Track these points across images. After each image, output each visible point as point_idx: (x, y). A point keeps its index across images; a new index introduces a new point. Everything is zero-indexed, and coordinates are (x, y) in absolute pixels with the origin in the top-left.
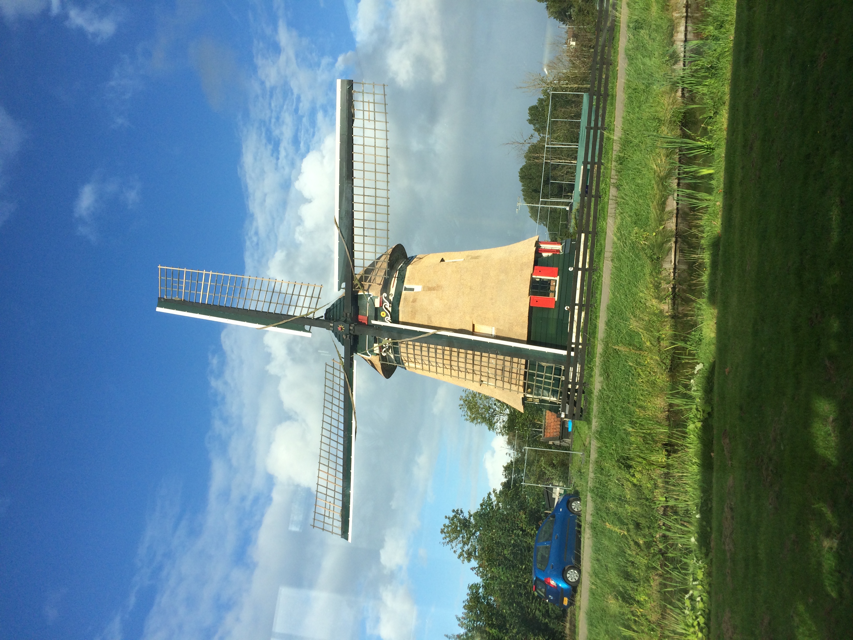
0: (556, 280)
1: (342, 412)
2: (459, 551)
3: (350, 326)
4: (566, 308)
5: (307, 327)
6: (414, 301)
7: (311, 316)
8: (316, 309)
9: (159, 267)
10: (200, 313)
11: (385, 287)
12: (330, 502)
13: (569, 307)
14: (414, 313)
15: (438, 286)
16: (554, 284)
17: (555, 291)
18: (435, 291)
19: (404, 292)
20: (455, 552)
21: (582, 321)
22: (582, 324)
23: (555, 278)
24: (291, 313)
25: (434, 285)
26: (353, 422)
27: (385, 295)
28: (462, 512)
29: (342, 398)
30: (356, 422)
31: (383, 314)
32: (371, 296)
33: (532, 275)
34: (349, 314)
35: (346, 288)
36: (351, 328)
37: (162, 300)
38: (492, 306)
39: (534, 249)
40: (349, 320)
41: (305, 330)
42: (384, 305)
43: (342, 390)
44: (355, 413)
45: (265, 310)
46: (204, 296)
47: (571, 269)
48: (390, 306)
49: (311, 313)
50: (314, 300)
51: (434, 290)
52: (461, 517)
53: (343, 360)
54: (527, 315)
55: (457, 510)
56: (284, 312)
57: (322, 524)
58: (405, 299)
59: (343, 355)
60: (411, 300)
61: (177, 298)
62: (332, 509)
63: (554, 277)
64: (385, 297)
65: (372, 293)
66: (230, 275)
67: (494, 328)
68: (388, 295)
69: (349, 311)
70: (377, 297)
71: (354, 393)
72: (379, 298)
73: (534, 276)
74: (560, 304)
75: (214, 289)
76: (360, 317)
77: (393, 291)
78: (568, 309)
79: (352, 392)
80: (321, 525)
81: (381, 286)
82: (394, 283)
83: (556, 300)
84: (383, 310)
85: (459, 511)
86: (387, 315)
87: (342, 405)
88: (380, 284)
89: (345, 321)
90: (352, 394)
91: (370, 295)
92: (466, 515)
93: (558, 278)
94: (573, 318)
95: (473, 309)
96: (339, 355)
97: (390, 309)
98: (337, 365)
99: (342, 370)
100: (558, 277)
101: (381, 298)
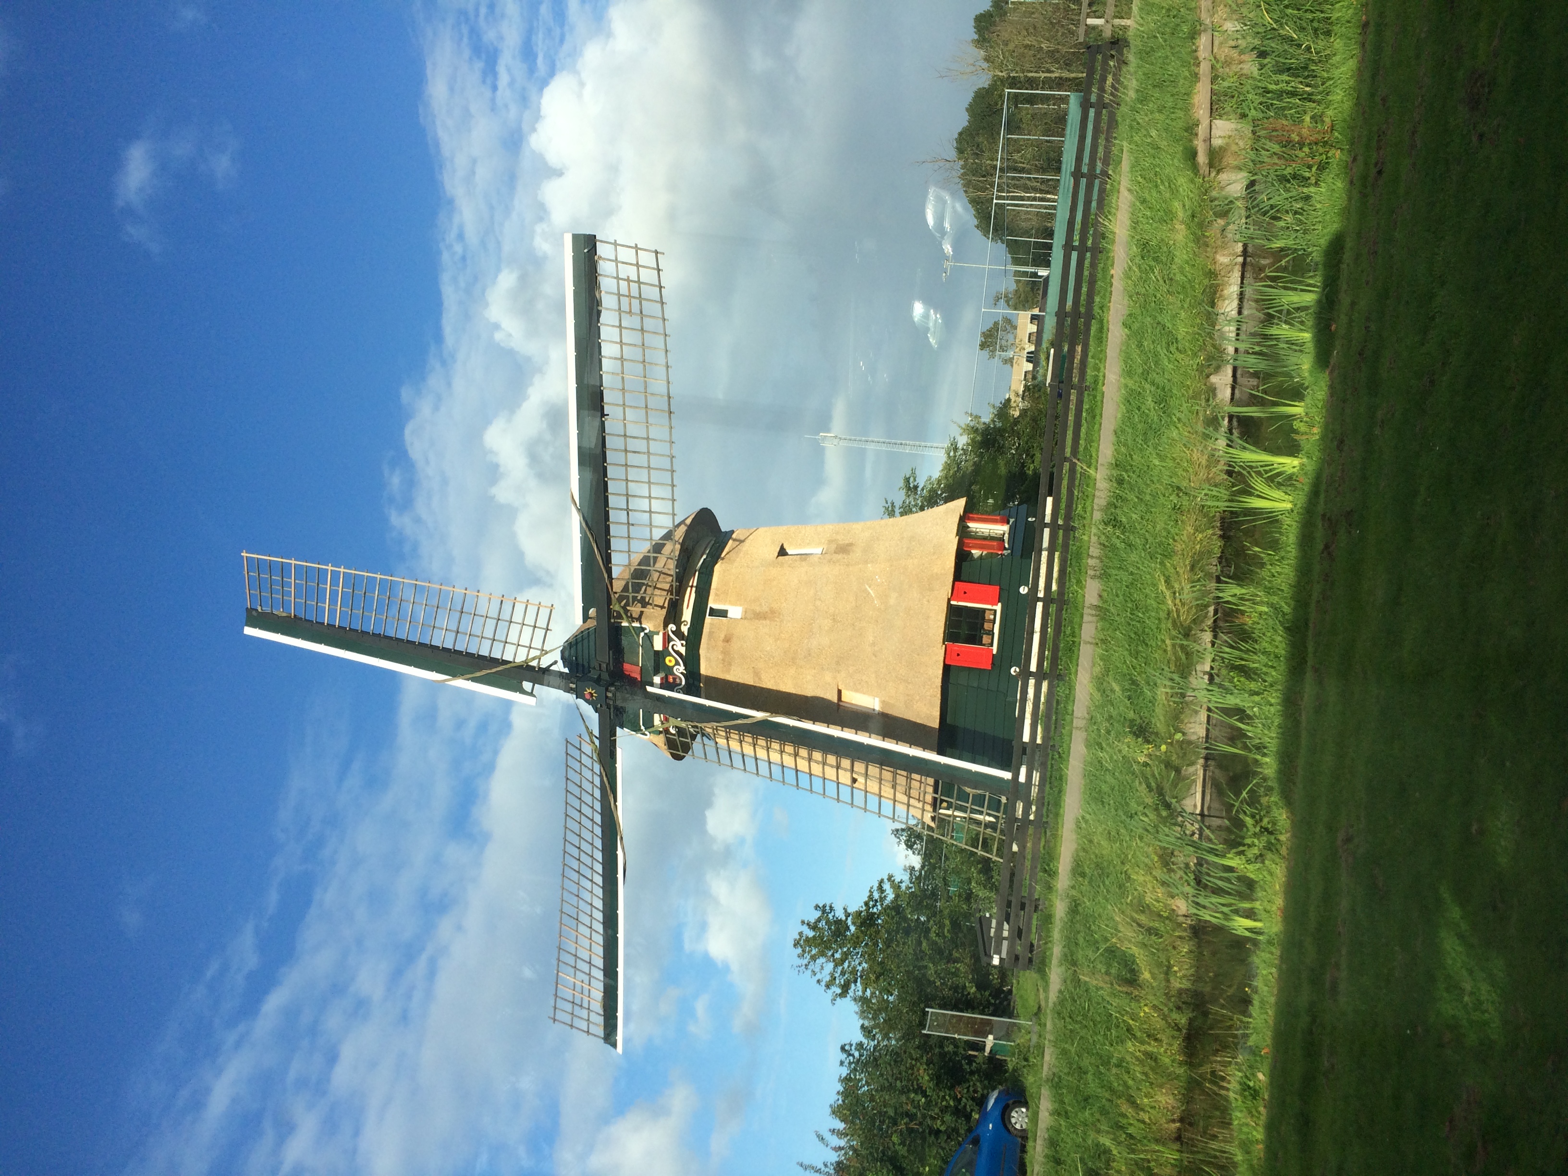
0: (995, 611)
1: (598, 831)
2: (828, 978)
3: (607, 690)
4: (1013, 670)
5: (527, 686)
6: (727, 640)
7: (534, 663)
8: (544, 652)
9: (244, 554)
10: (327, 644)
11: (673, 613)
12: (582, 982)
13: (1018, 670)
14: (727, 663)
15: (773, 611)
16: (992, 617)
17: (993, 634)
18: (768, 622)
19: (708, 619)
20: (819, 981)
21: (1042, 699)
22: (1041, 706)
23: (994, 607)
24: (496, 654)
25: (765, 608)
26: (620, 852)
27: (672, 627)
28: (831, 908)
29: (598, 806)
30: (624, 854)
31: (670, 661)
32: (646, 631)
33: (949, 600)
34: (604, 666)
35: (598, 617)
36: (610, 695)
37: (254, 613)
38: (874, 658)
39: (956, 540)
40: (605, 676)
41: (523, 692)
42: (671, 644)
43: (597, 794)
44: (622, 838)
45: (449, 645)
46: (332, 612)
47: (1024, 590)
48: (682, 645)
49: (534, 659)
50: (539, 633)
51: (765, 618)
52: (830, 916)
53: (597, 742)
54: (940, 684)
55: (824, 906)
56: (484, 652)
57: (570, 1017)
58: (711, 633)
59: (596, 732)
60: (722, 636)
61: (280, 612)
62: (586, 992)
63: (993, 605)
64: (673, 632)
65: (648, 626)
66: (379, 576)
67: (877, 700)
68: (678, 623)
69: (604, 657)
70: (658, 633)
71: (619, 803)
72: (661, 634)
73: (953, 602)
74: (1001, 662)
75: (351, 600)
76: (626, 666)
77: (687, 615)
78: (1019, 674)
79: (615, 801)
80: (567, 1018)
81: (664, 611)
82: (690, 598)
83: (995, 652)
84: (670, 655)
85: (828, 908)
86: (677, 663)
87: (598, 819)
88: (662, 607)
89: (598, 681)
90: (616, 806)
91: (643, 629)
92: (840, 914)
93: (998, 608)
94: (1027, 693)
95: (838, 663)
96: (591, 733)
97: (683, 650)
98: (587, 748)
99: (595, 758)
100: (1000, 604)
101: (664, 634)
